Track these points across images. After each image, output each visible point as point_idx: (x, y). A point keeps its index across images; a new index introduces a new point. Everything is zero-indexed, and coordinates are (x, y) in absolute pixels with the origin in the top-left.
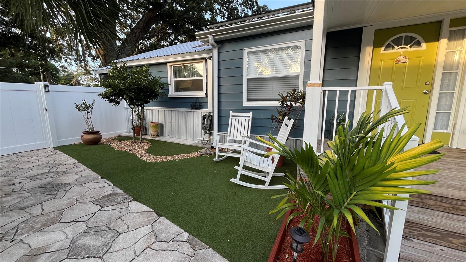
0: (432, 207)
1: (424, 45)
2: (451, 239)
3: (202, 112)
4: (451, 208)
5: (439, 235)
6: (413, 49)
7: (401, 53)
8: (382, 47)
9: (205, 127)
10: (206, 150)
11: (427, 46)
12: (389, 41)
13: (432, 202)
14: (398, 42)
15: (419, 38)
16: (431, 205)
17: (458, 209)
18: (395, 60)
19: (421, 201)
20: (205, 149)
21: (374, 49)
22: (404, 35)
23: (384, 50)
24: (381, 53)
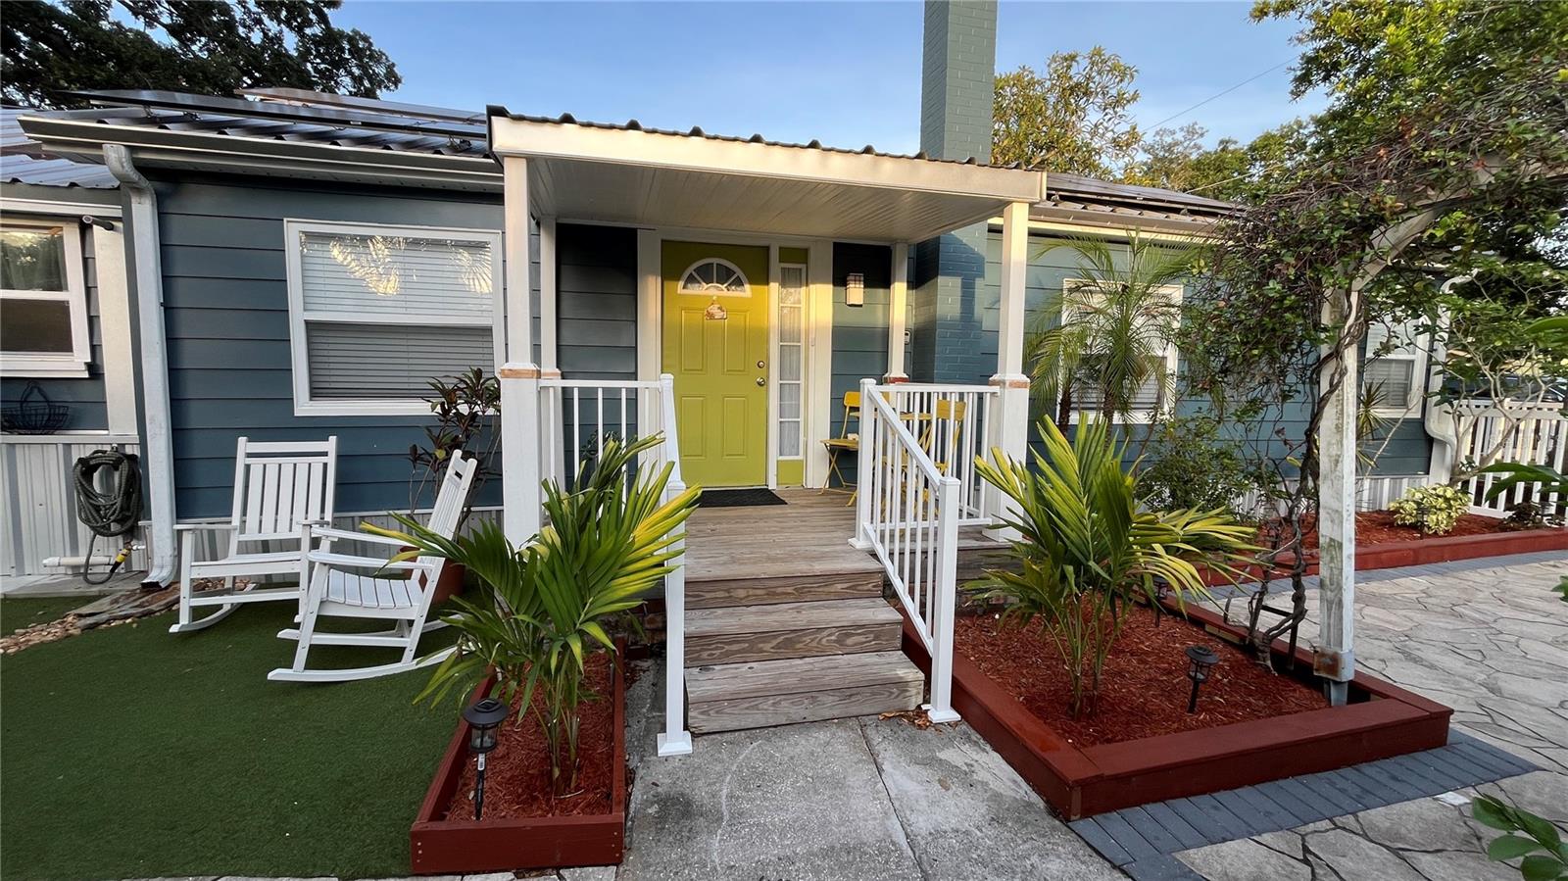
0: (744, 602)
1: (747, 287)
2: (761, 645)
3: (68, 446)
4: (768, 594)
5: (747, 645)
6: (731, 294)
7: (714, 298)
8: (679, 280)
9: (97, 509)
10: (116, 601)
11: (752, 289)
12: (691, 270)
13: (741, 593)
14: (705, 275)
15: (739, 273)
16: (741, 599)
17: (775, 594)
18: (706, 313)
19: (727, 595)
20: (107, 600)
21: (665, 283)
22: (715, 261)
23: (684, 288)
24: (679, 292)
